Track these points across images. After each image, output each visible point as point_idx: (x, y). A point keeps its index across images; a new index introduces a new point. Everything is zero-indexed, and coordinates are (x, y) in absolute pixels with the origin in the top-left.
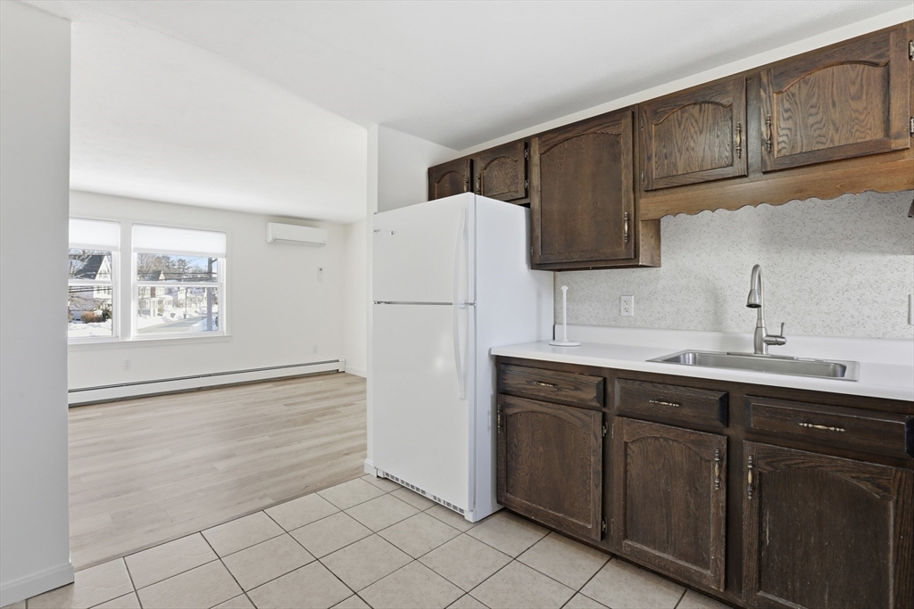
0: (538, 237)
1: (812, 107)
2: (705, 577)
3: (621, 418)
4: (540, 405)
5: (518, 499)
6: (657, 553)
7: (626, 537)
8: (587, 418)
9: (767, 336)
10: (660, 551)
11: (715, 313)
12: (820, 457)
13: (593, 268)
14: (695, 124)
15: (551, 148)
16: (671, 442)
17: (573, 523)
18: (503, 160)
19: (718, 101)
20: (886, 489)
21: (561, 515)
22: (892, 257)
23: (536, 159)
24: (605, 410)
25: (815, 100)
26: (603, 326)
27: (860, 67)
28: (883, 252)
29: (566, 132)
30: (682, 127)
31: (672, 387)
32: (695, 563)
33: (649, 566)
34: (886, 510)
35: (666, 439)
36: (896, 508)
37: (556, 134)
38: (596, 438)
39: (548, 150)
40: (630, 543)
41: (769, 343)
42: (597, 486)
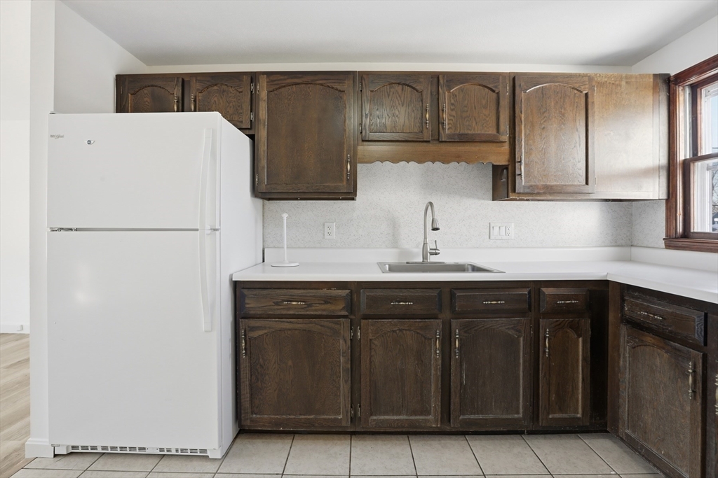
0: (264, 167)
1: (465, 106)
2: (428, 421)
3: (367, 321)
4: (290, 322)
5: (266, 416)
6: (396, 417)
7: (371, 415)
8: (337, 327)
9: (431, 249)
10: (397, 415)
11: (394, 235)
12: (492, 321)
13: (302, 199)
14: (399, 98)
15: (280, 88)
16: (404, 332)
17: (325, 419)
18: (224, 87)
19: (414, 86)
20: (519, 331)
21: (312, 417)
22: (483, 201)
23: (264, 94)
24: (352, 317)
25: (466, 102)
26: (309, 248)
27: (487, 90)
28: (478, 198)
29: (296, 78)
30: (390, 97)
31: (405, 290)
32: (421, 414)
33: (388, 430)
34: (519, 343)
35: (400, 330)
36: (524, 341)
37: (286, 77)
38: (346, 342)
39: (277, 89)
40: (375, 418)
41: (431, 254)
42: (346, 382)
